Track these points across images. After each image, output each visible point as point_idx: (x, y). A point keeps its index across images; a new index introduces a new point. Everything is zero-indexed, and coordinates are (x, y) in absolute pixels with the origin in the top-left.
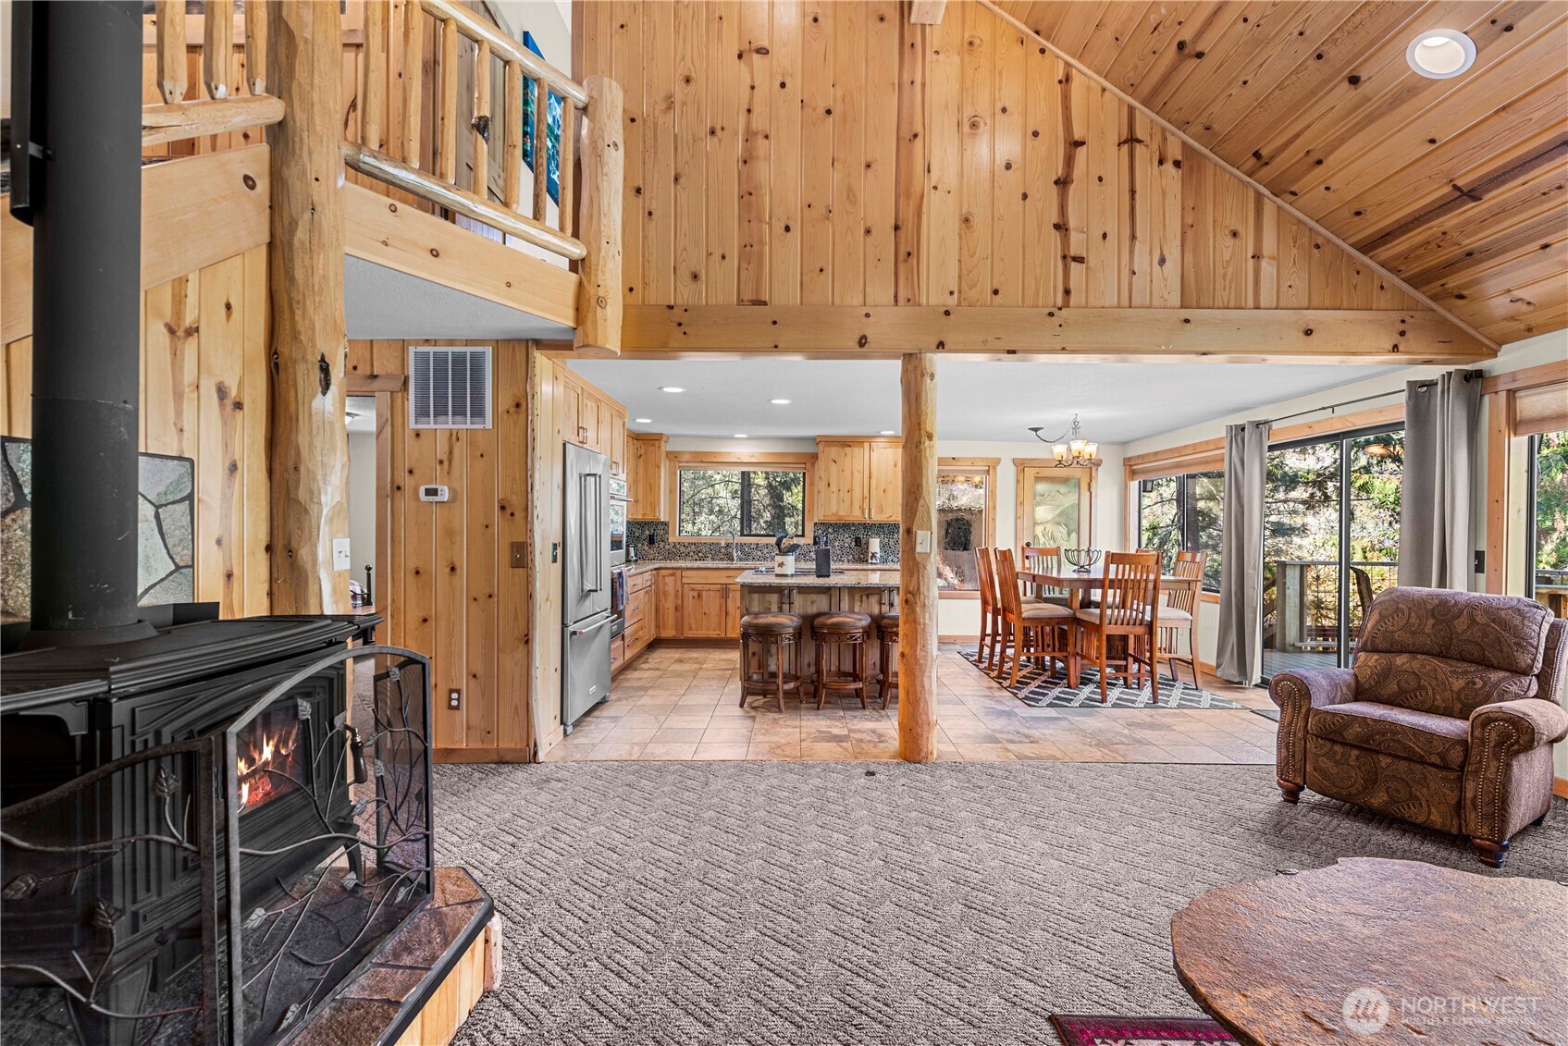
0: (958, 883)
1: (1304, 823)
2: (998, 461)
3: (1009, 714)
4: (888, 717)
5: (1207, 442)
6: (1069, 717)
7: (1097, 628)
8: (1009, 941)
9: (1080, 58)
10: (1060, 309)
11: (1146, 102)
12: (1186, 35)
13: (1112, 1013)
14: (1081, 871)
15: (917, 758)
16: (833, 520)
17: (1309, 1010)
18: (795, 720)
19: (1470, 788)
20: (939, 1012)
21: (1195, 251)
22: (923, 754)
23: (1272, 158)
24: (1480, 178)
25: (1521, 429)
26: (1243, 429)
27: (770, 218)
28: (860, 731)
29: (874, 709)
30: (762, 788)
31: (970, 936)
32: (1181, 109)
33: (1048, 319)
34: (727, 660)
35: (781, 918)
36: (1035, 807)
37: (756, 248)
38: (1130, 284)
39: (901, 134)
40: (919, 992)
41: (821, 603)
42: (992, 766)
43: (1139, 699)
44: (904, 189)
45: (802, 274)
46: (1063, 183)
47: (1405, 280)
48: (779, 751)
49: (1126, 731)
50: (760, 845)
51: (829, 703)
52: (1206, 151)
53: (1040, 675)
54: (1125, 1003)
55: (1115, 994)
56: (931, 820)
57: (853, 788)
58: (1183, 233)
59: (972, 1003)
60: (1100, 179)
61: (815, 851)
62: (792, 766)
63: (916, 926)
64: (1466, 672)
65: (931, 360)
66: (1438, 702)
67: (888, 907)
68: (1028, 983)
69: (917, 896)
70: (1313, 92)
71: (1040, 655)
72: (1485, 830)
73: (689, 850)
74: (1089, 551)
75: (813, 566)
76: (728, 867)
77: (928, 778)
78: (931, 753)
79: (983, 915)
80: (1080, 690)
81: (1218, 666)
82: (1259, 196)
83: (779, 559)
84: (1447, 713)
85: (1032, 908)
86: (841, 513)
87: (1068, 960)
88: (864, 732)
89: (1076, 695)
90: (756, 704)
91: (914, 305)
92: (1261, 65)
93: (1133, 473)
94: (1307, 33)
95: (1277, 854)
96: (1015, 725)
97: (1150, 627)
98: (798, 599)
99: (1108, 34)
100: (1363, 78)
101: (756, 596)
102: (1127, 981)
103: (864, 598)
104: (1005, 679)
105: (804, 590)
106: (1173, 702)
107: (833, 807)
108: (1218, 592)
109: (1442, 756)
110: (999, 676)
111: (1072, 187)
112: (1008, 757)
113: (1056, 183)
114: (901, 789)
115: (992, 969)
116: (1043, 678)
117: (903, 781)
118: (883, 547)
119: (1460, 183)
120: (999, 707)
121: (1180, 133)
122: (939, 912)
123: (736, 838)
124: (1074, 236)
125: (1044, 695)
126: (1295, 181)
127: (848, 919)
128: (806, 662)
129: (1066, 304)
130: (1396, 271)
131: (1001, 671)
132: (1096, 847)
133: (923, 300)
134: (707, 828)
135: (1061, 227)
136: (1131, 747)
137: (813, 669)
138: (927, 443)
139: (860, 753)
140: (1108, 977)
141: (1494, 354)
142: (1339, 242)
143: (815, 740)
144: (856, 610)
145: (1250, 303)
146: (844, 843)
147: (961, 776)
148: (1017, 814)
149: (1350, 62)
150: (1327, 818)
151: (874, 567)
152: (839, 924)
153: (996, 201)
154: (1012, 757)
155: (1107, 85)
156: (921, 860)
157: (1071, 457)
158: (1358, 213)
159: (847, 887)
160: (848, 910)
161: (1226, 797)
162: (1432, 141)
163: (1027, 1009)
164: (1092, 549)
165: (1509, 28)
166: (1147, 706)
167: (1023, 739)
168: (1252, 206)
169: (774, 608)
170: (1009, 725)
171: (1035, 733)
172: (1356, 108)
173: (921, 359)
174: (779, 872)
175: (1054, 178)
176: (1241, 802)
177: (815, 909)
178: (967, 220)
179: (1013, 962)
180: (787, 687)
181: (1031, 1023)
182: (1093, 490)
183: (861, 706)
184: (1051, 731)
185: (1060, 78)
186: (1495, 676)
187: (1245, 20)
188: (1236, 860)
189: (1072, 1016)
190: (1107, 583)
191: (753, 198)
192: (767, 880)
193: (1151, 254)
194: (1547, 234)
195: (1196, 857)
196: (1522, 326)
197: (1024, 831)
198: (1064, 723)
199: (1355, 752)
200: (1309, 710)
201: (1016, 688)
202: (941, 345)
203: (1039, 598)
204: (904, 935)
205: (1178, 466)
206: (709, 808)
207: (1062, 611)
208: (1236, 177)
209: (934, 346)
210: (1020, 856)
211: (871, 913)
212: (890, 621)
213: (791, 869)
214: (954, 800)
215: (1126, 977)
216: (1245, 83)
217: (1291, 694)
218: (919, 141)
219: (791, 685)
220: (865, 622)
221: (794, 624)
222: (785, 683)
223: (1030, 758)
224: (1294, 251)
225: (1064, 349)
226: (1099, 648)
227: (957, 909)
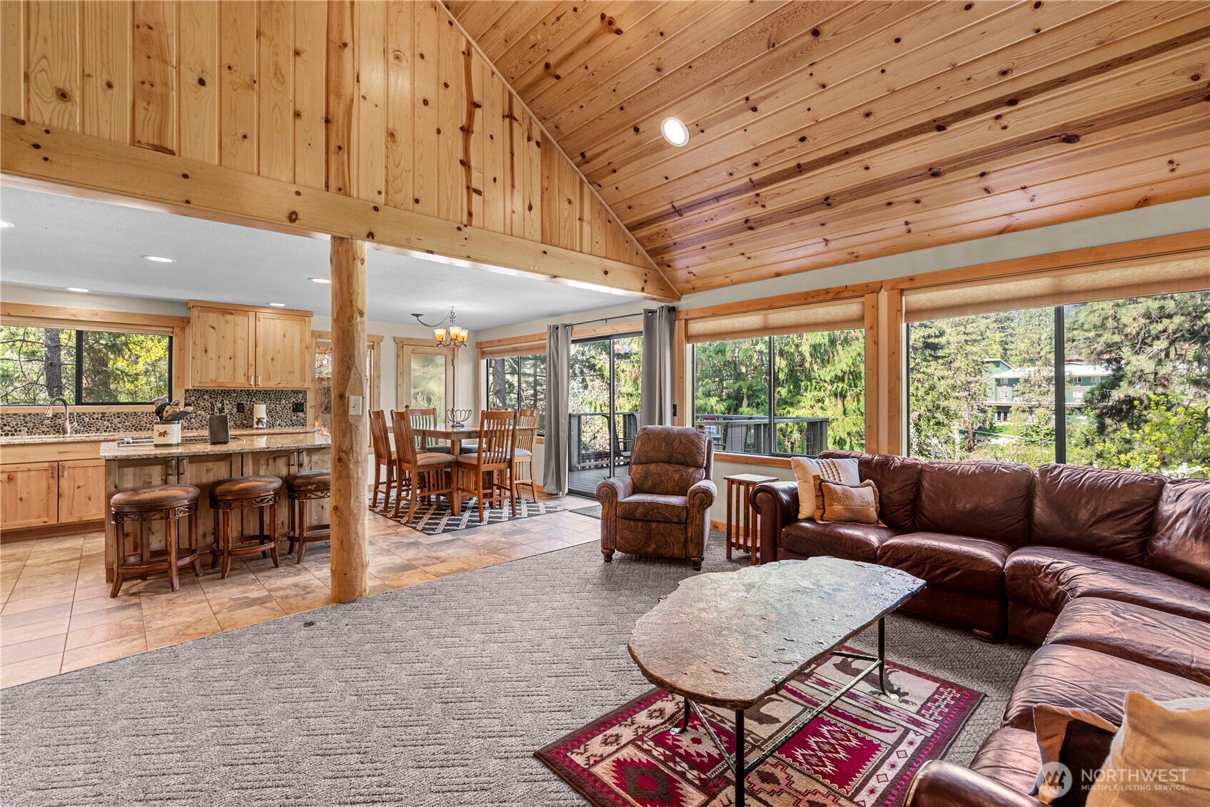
0: (429, 688)
1: (618, 572)
2: (381, 338)
3: (416, 544)
4: (306, 569)
5: (534, 335)
6: (461, 537)
7: (476, 468)
8: (486, 715)
9: (478, 42)
10: (466, 226)
11: (522, 93)
12: (552, 60)
13: (569, 732)
14: (513, 645)
15: (352, 598)
16: (211, 386)
17: (714, 668)
18: (197, 595)
19: (690, 530)
20: (456, 794)
21: (549, 206)
22: (357, 593)
23: (591, 159)
24: (683, 205)
25: (690, 340)
26: (557, 328)
27: (179, 63)
28: (281, 589)
29: (288, 565)
30: (185, 674)
31: (456, 724)
32: (542, 108)
33: (457, 231)
34: (68, 549)
35: (268, 791)
36: (464, 610)
37: (158, 89)
38: (511, 219)
39: (331, 37)
40: (433, 788)
41: (220, 471)
42: (419, 588)
43: (503, 515)
44: (332, 88)
45: (220, 134)
46: (467, 130)
47: (647, 252)
48: (191, 631)
49: (503, 539)
50: (209, 732)
51: (234, 569)
52: (554, 142)
53: (428, 509)
54: (574, 721)
55: (565, 718)
56: (385, 646)
57: (297, 642)
58: (542, 193)
59: (478, 774)
60: (492, 137)
61: (279, 713)
62: (214, 642)
63: (408, 737)
64: (679, 470)
65: (361, 247)
66: (670, 489)
67: (377, 733)
68: (511, 739)
69: (399, 712)
70: (617, 128)
71: (426, 494)
72: (696, 552)
73: (106, 775)
74: (453, 410)
75: (206, 433)
76: (176, 770)
77: (367, 612)
78: (365, 590)
79: (458, 704)
80: (462, 515)
81: (545, 485)
82: (581, 181)
83: (161, 428)
84: (673, 494)
85: (492, 684)
86: (222, 380)
87: (529, 710)
88: (286, 588)
89: (460, 520)
90: (134, 590)
91: (345, 194)
92: (591, 100)
93: (483, 354)
94: (617, 92)
95: (613, 595)
96: (423, 553)
97: (510, 463)
98: (189, 471)
99: (500, 34)
100: (641, 130)
101: (129, 471)
102: (569, 706)
103: (271, 461)
104: (402, 517)
105: (195, 459)
106: (525, 514)
107: (282, 666)
108: (543, 436)
109: (679, 517)
110: (396, 516)
111: (473, 136)
112: (429, 578)
113: (462, 128)
114: (346, 629)
115: (481, 741)
116: (431, 512)
117: (346, 621)
118: (269, 412)
119: (676, 205)
120: (405, 540)
121: (540, 124)
122: (424, 717)
123: (171, 737)
124: (474, 174)
125: (437, 524)
126: (602, 178)
127: (343, 759)
128: (200, 532)
129: (469, 224)
130: (643, 245)
131: (397, 512)
132: (517, 624)
133: (354, 192)
134: (124, 741)
135: (465, 163)
136: (511, 550)
137: (210, 539)
138: (359, 319)
139: (291, 608)
140: (557, 709)
141: (679, 299)
142: (619, 221)
143: (231, 609)
144: (262, 473)
145: (578, 249)
146: (309, 695)
147: (396, 603)
148: (453, 619)
149: (636, 119)
150: (628, 566)
151: (260, 432)
152: (335, 768)
153: (416, 128)
154: (432, 576)
155: (496, 70)
156: (391, 682)
157: (449, 340)
158: (630, 207)
159: (330, 732)
160: (340, 751)
161: (576, 568)
162: (667, 178)
163: (517, 757)
164: (455, 409)
165: (702, 131)
166: (510, 519)
167: (434, 561)
168: (578, 186)
169: (157, 480)
170: (419, 552)
171: (442, 554)
172: (635, 146)
173: (352, 244)
174: (246, 748)
175: (460, 125)
176: (585, 569)
177: (305, 766)
178: (392, 135)
179: (495, 729)
180: (182, 562)
181: (524, 766)
182: (455, 365)
183: (273, 565)
184: (453, 550)
185: (464, 50)
186: (691, 470)
187: (586, 68)
188: (596, 605)
189: (548, 746)
190: (483, 433)
191: (154, 34)
192: (235, 762)
193: (523, 201)
194: (706, 242)
195: (575, 611)
196: (691, 287)
197: (464, 630)
198: (460, 543)
199: (640, 523)
200: (617, 503)
201: (413, 523)
202: (371, 235)
203: (424, 449)
204: (401, 749)
205: (515, 350)
206: (116, 718)
207: (448, 457)
208: (570, 165)
209: (365, 235)
210: (468, 649)
211: (363, 745)
212: (301, 481)
213: (259, 740)
214: (399, 624)
215: (568, 704)
216: (582, 107)
217: (606, 495)
218: (348, 51)
219: (187, 560)
220: (277, 483)
221: (191, 495)
222: (179, 558)
223: (446, 574)
224: (599, 221)
225: (468, 257)
226: (476, 483)
227: (437, 708)
